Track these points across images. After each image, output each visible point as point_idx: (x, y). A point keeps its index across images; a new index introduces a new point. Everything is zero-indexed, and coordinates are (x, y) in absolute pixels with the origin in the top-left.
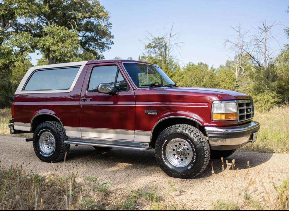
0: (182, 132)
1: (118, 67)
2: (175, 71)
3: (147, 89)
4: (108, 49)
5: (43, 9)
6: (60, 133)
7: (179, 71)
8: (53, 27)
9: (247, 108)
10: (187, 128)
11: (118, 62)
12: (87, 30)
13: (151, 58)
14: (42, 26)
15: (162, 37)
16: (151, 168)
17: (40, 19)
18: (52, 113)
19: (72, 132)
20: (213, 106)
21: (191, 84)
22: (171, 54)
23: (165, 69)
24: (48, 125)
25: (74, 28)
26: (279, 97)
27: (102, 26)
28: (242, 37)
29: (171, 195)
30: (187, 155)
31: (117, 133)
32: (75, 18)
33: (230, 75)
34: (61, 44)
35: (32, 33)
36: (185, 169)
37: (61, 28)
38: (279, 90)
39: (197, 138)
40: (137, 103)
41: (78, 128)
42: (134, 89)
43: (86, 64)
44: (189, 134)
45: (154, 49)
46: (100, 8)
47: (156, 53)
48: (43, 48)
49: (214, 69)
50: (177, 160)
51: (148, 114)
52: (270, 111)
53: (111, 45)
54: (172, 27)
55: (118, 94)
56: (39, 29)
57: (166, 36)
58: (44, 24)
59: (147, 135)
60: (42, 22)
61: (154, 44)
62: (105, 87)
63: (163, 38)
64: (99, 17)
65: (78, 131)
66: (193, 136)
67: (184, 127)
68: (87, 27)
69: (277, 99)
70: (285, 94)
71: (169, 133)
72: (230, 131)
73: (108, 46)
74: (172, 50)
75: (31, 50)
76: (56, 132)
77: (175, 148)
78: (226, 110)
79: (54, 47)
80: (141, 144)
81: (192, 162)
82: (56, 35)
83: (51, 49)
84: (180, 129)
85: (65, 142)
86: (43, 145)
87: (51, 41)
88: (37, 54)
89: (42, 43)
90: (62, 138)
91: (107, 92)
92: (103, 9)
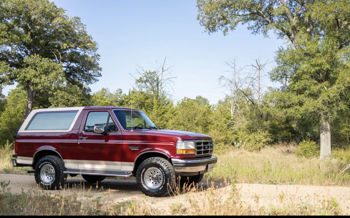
0: (156, 163)
1: (109, 113)
2: (168, 108)
3: (131, 131)
4: (96, 81)
5: (24, 38)
6: (59, 165)
7: (172, 107)
8: (36, 58)
9: (204, 145)
10: (159, 160)
11: (110, 109)
12: (72, 60)
13: (142, 93)
14: (21, 54)
15: (154, 71)
16: (133, 192)
17: (18, 47)
18: (53, 149)
19: (70, 164)
20: (177, 144)
21: (183, 121)
22: (164, 89)
23: (156, 105)
24: (49, 159)
25: (59, 58)
26: (271, 137)
27: (89, 57)
28: (237, 73)
29: (143, 201)
30: (160, 180)
31: (107, 164)
32: (59, 48)
33: (226, 112)
34: (43, 77)
35: (9, 62)
36: (157, 190)
37: (44, 60)
38: (271, 129)
39: (166, 167)
40: (124, 141)
41: (76, 161)
42: (121, 131)
43: (83, 110)
44: (161, 164)
45: (145, 83)
46: (87, 39)
47: (147, 87)
48: (23, 80)
49: (210, 105)
50: (152, 184)
51: (132, 149)
52: (260, 151)
53: (98, 77)
54: (165, 62)
55: (109, 134)
56: (17, 58)
57: (158, 70)
58: (23, 52)
59: (131, 165)
60: (20, 50)
61: (145, 79)
62: (98, 129)
63: (155, 73)
64: (86, 48)
65: (75, 163)
66: (164, 165)
67: (157, 159)
68: (73, 58)
69: (269, 139)
70: (278, 134)
71: (147, 164)
72: (189, 162)
73: (95, 78)
74: (165, 85)
75: (10, 82)
76: (56, 165)
77: (151, 175)
78: (186, 147)
79: (37, 79)
80: (126, 173)
81: (162, 185)
82: (39, 67)
83: (33, 82)
84: (154, 160)
85: (65, 172)
86: (44, 176)
87: (33, 73)
88: (16, 86)
89: (23, 75)
90: (61, 170)
91: (100, 132)
92: (91, 39)
